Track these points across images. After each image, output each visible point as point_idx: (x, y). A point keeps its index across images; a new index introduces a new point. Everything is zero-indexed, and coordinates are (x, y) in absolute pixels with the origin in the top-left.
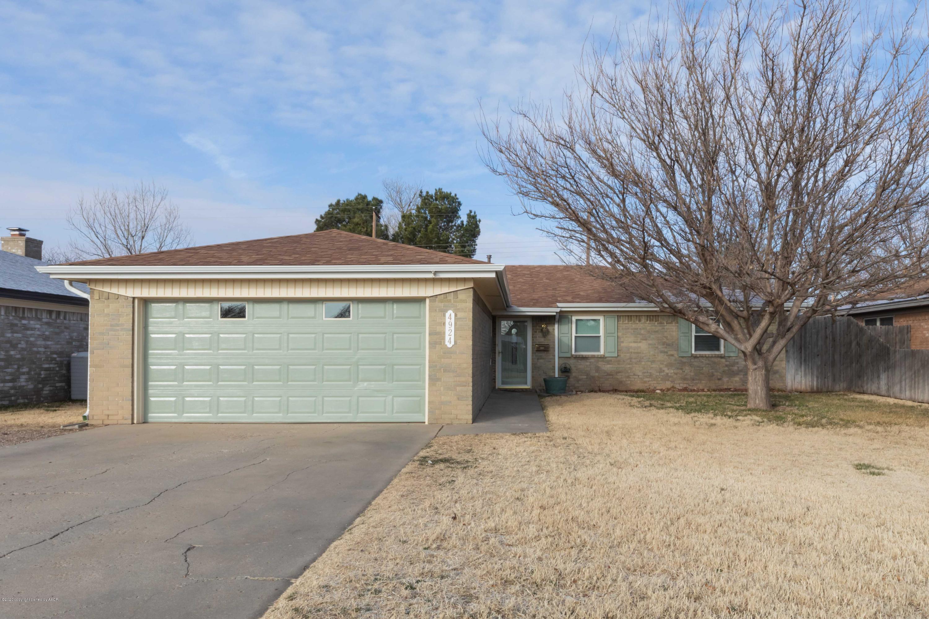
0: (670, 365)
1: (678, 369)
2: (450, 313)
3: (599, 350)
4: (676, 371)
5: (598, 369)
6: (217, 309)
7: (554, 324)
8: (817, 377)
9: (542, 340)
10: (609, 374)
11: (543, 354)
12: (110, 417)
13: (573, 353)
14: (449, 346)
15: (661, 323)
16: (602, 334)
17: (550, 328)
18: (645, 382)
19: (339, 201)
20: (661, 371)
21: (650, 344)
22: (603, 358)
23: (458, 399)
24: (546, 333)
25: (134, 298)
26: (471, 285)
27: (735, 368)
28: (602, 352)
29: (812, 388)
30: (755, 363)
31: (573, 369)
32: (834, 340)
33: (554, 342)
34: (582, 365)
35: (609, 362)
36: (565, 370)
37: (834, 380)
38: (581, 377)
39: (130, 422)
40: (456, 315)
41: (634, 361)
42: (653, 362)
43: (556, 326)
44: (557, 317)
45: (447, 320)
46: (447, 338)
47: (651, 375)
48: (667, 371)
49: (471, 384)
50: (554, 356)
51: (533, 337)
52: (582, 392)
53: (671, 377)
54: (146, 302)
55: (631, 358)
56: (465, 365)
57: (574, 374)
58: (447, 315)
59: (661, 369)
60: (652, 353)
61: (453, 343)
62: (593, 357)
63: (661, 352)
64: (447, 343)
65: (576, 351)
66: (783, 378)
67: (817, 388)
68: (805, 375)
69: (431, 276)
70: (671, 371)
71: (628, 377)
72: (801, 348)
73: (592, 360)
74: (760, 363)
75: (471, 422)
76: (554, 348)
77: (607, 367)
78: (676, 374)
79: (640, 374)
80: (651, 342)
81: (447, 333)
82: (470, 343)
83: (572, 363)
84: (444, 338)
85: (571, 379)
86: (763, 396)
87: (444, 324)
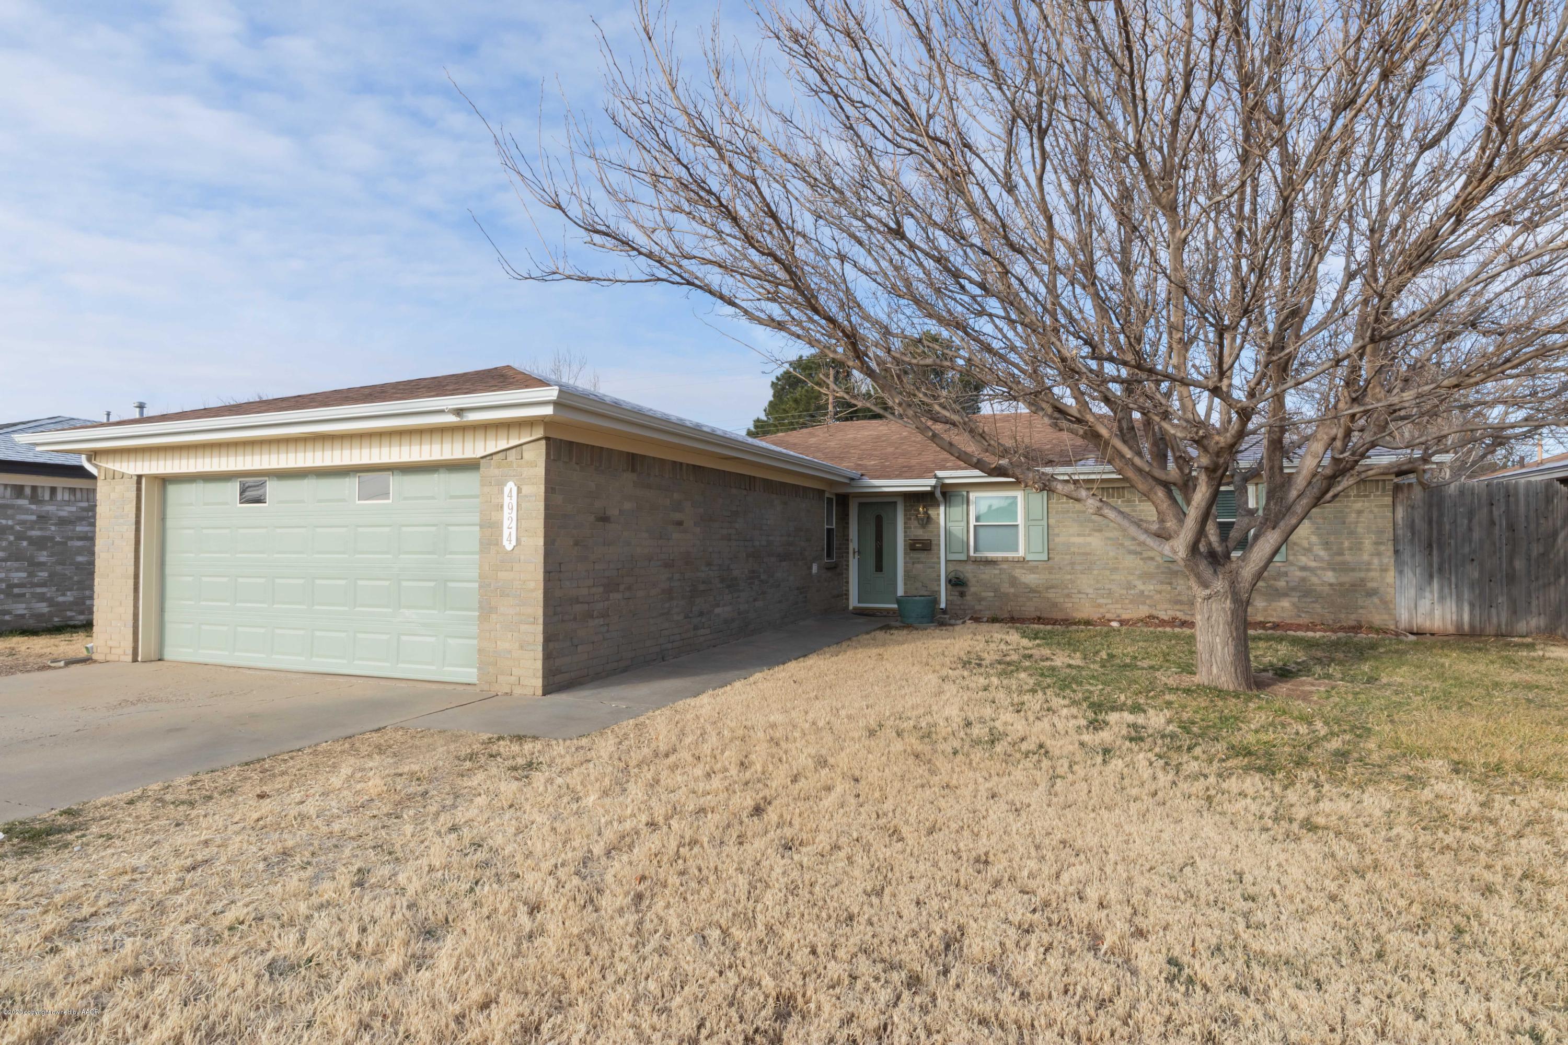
0: (1146, 576)
1: (1162, 583)
2: (510, 487)
3: (1017, 550)
4: (1159, 587)
5: (1013, 581)
6: (234, 488)
7: (939, 506)
8: (1472, 606)
9: (919, 533)
10: (1032, 591)
11: (922, 556)
12: (113, 651)
13: (972, 553)
14: (509, 547)
15: (1129, 501)
16: (1020, 520)
17: (932, 512)
18: (1100, 606)
20: (1130, 586)
21: (1108, 538)
22: (1023, 561)
23: (521, 648)
24: (927, 521)
25: (140, 477)
27: (1281, 584)
28: (1021, 553)
29: (1459, 626)
31: (972, 581)
32: (1512, 528)
33: (939, 536)
34: (987, 574)
35: (1033, 570)
36: (957, 583)
37: (1514, 612)
38: (984, 594)
39: (130, 658)
40: (519, 490)
41: (1078, 567)
42: (1114, 570)
43: (942, 509)
44: (938, 494)
45: (506, 500)
46: (506, 533)
47: (1110, 593)
48: (1140, 586)
49: (541, 620)
50: (939, 558)
51: (906, 528)
52: (977, 620)
53: (1149, 597)
55: (1072, 564)
56: (532, 585)
57: (973, 589)
58: (506, 490)
59: (1129, 582)
60: (1112, 554)
61: (514, 543)
62: (1005, 560)
63: (1130, 552)
64: (505, 543)
65: (976, 550)
66: (1387, 605)
67: (1472, 626)
68: (1442, 598)
70: (1149, 588)
71: (1069, 596)
72: (1430, 546)
73: (1005, 566)
75: (540, 692)
76: (939, 545)
77: (1030, 579)
78: (1160, 592)
79: (1090, 591)
80: (1111, 535)
81: (506, 523)
82: (541, 542)
83: (968, 571)
84: (501, 535)
85: (968, 598)
87: (502, 507)
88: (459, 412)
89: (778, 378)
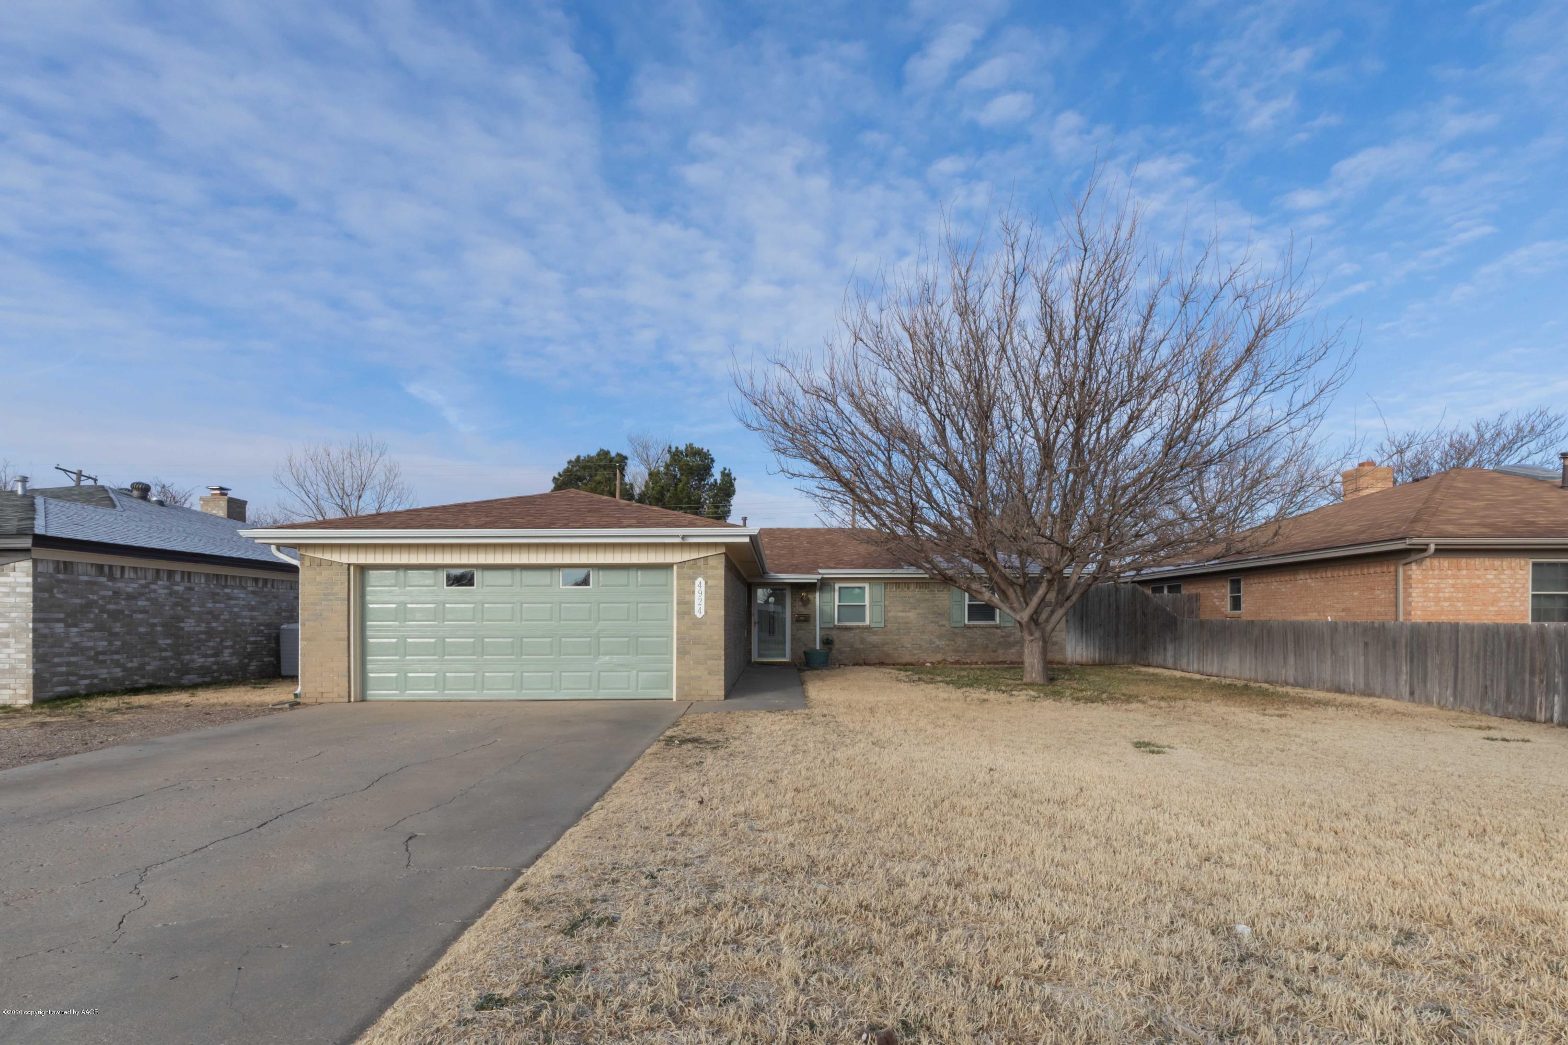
0: (940, 637)
1: (949, 640)
2: (700, 581)
3: (864, 620)
4: (947, 643)
5: (863, 641)
6: (442, 576)
7: (815, 592)
8: (1100, 649)
9: (803, 610)
10: (874, 646)
11: (804, 625)
12: (325, 695)
13: (836, 623)
14: (699, 616)
15: (932, 591)
16: (867, 602)
17: (810, 596)
18: (914, 655)
19: (578, 457)
20: (931, 642)
21: (919, 614)
22: (868, 628)
23: (709, 674)
24: (806, 602)
25: (349, 565)
26: (723, 550)
27: (1012, 639)
28: (867, 622)
29: (1094, 660)
30: (1031, 634)
31: (836, 641)
32: (1118, 608)
33: (815, 612)
34: (846, 636)
35: (875, 633)
36: (827, 642)
37: (1117, 651)
38: (844, 649)
39: (346, 700)
40: (706, 583)
41: (902, 631)
42: (923, 632)
43: (818, 594)
44: (819, 585)
45: (697, 589)
46: (697, 608)
47: (920, 647)
48: (937, 642)
49: (723, 658)
50: (815, 626)
51: (792, 607)
52: (845, 665)
53: (942, 649)
54: (363, 569)
55: (899, 629)
56: (716, 637)
57: (837, 646)
58: (697, 582)
59: (931, 640)
60: (921, 623)
61: (703, 613)
62: (858, 627)
63: (932, 622)
64: (697, 613)
65: (839, 621)
66: (1062, 649)
67: (1100, 660)
68: (1087, 647)
69: (679, 540)
70: (942, 643)
71: (896, 649)
72: (1082, 618)
73: (857, 631)
74: (1037, 634)
75: (723, 698)
76: (815, 618)
77: (874, 639)
78: (948, 645)
79: (909, 646)
80: (920, 611)
81: (697, 602)
82: (722, 613)
83: (834, 634)
84: (693, 608)
85: (834, 652)
86: (1040, 669)
87: (694, 592)
88: (684, 537)
89: (560, 475)
